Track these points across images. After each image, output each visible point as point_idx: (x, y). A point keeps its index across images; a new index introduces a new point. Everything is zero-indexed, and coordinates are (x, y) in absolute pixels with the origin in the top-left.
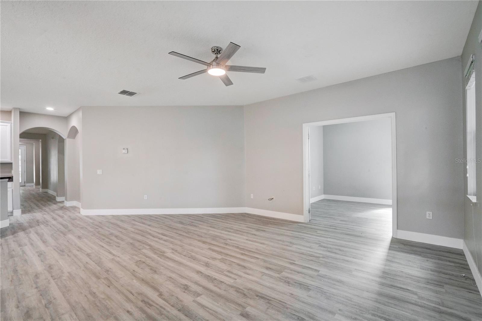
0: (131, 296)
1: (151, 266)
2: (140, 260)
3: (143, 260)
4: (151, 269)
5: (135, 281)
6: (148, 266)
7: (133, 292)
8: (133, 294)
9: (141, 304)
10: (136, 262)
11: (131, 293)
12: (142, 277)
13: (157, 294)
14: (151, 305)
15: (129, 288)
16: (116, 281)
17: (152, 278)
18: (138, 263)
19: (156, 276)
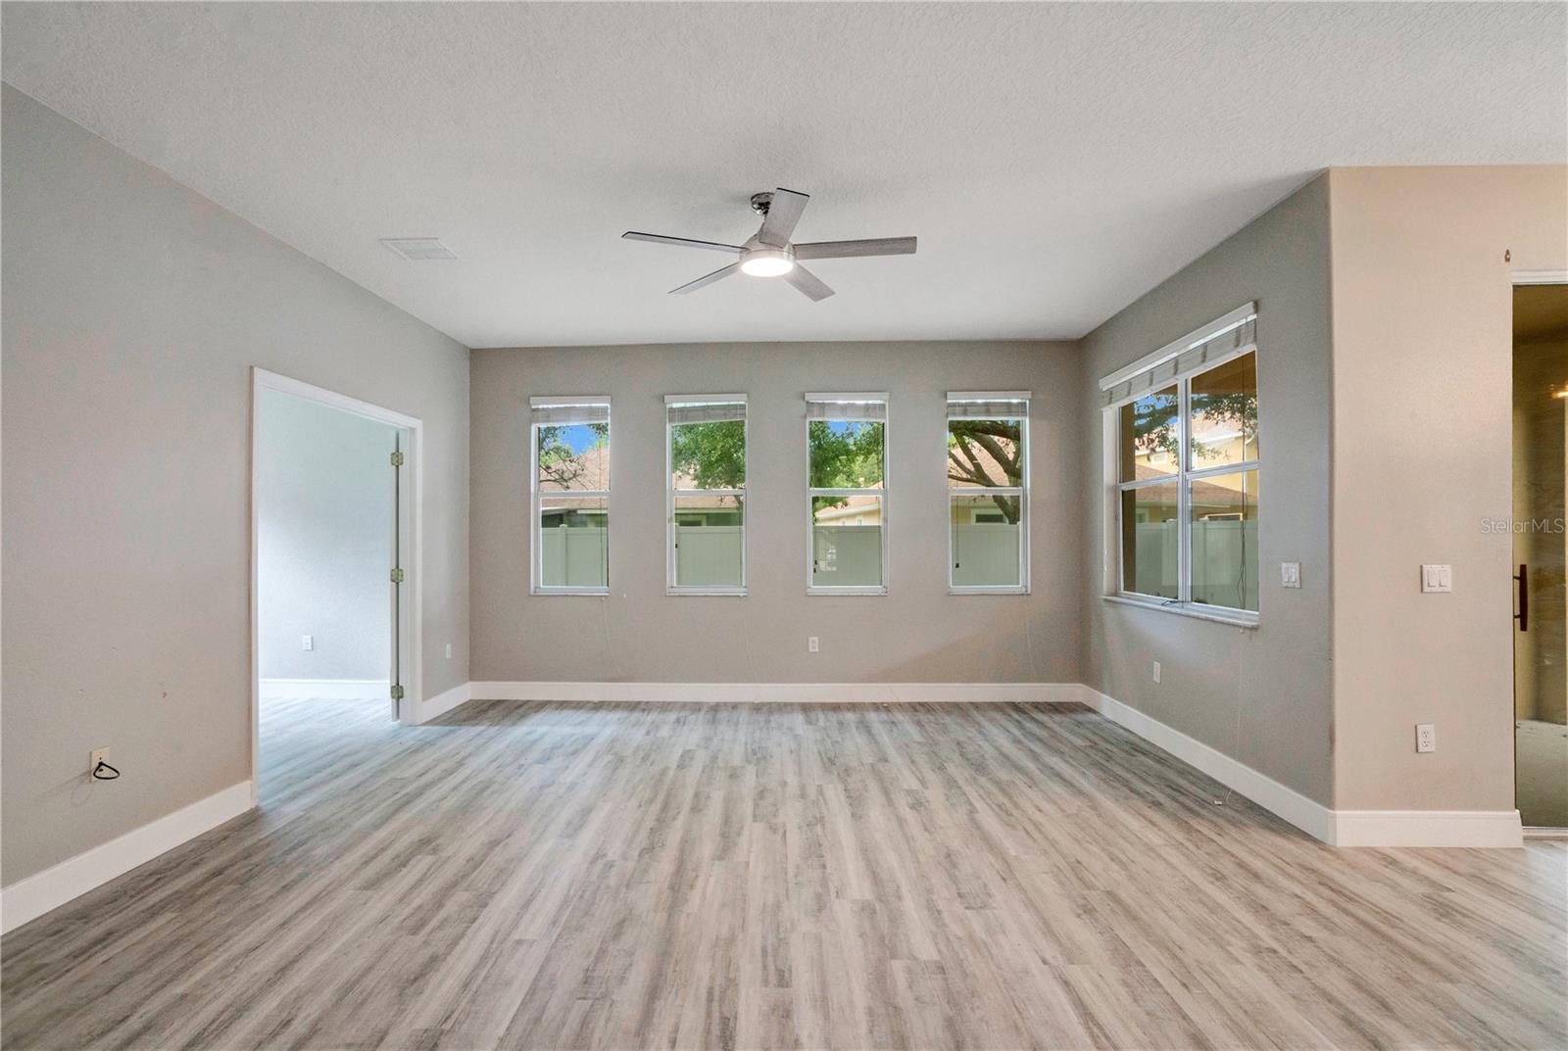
0: (1030, 828)
1: (949, 874)
2: (968, 912)
3: (958, 907)
4: (954, 865)
5: (1013, 852)
6: (954, 880)
7: (1023, 833)
8: (1025, 829)
9: (1015, 813)
10: (985, 906)
11: (1027, 832)
12: (989, 855)
13: (976, 816)
14: (999, 806)
15: (1029, 842)
16: (1059, 868)
17: (967, 845)
18: (976, 901)
19: (956, 844)
